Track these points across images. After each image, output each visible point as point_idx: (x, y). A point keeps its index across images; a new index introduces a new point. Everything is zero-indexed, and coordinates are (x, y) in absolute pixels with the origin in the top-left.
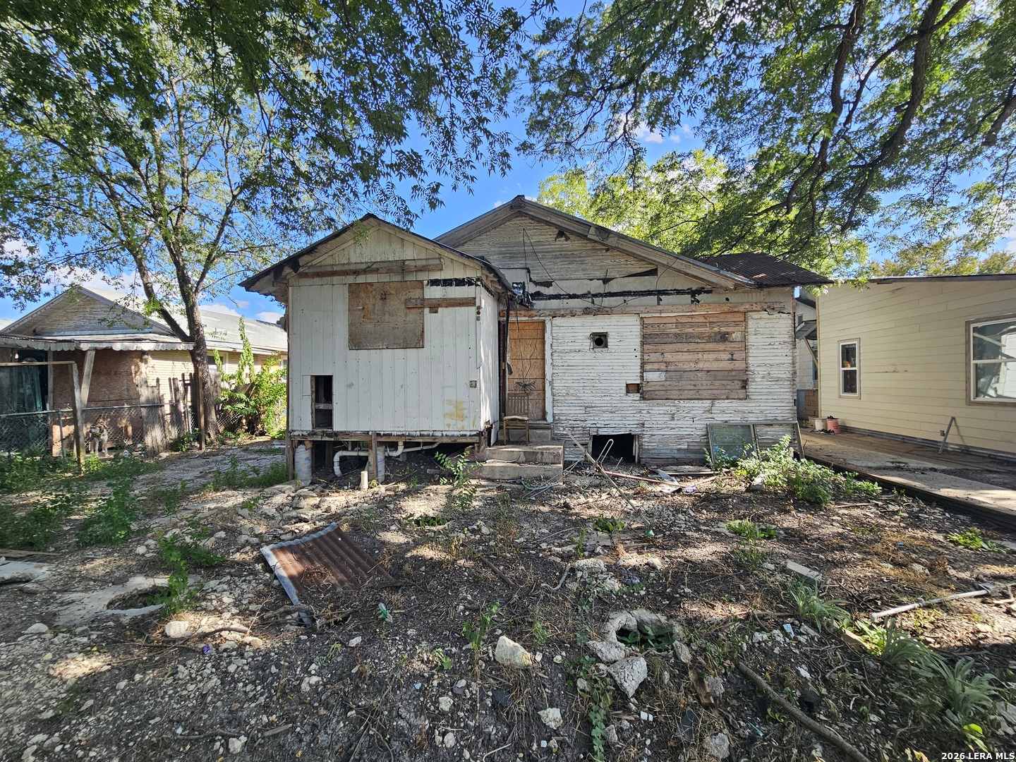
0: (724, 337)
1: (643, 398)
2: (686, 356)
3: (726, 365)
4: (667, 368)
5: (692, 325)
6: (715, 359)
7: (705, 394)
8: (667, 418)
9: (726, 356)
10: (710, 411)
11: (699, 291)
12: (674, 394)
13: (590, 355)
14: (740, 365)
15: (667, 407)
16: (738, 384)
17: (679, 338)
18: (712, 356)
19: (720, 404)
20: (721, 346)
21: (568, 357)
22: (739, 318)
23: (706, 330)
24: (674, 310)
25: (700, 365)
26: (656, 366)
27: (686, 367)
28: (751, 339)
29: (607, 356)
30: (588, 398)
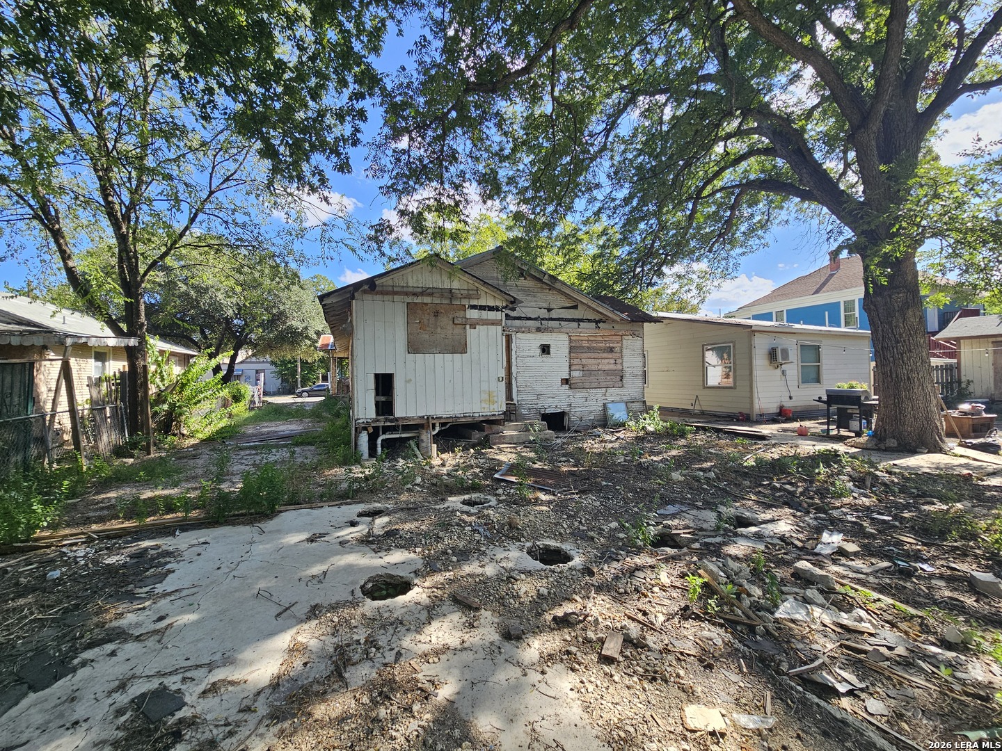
0: (611, 350)
1: (570, 388)
2: (593, 361)
3: (613, 367)
4: (584, 368)
5: (596, 342)
6: (607, 363)
7: (603, 384)
8: (584, 400)
9: (613, 361)
10: (605, 395)
11: (600, 321)
12: (587, 385)
13: (540, 359)
14: (619, 367)
15: (583, 393)
16: (619, 378)
17: (590, 350)
18: (607, 361)
19: (611, 391)
20: (610, 355)
21: (526, 360)
22: (618, 338)
23: (602, 345)
24: (586, 332)
25: (600, 367)
26: (577, 367)
27: (593, 368)
28: (625, 351)
29: (550, 360)
30: (539, 388)
